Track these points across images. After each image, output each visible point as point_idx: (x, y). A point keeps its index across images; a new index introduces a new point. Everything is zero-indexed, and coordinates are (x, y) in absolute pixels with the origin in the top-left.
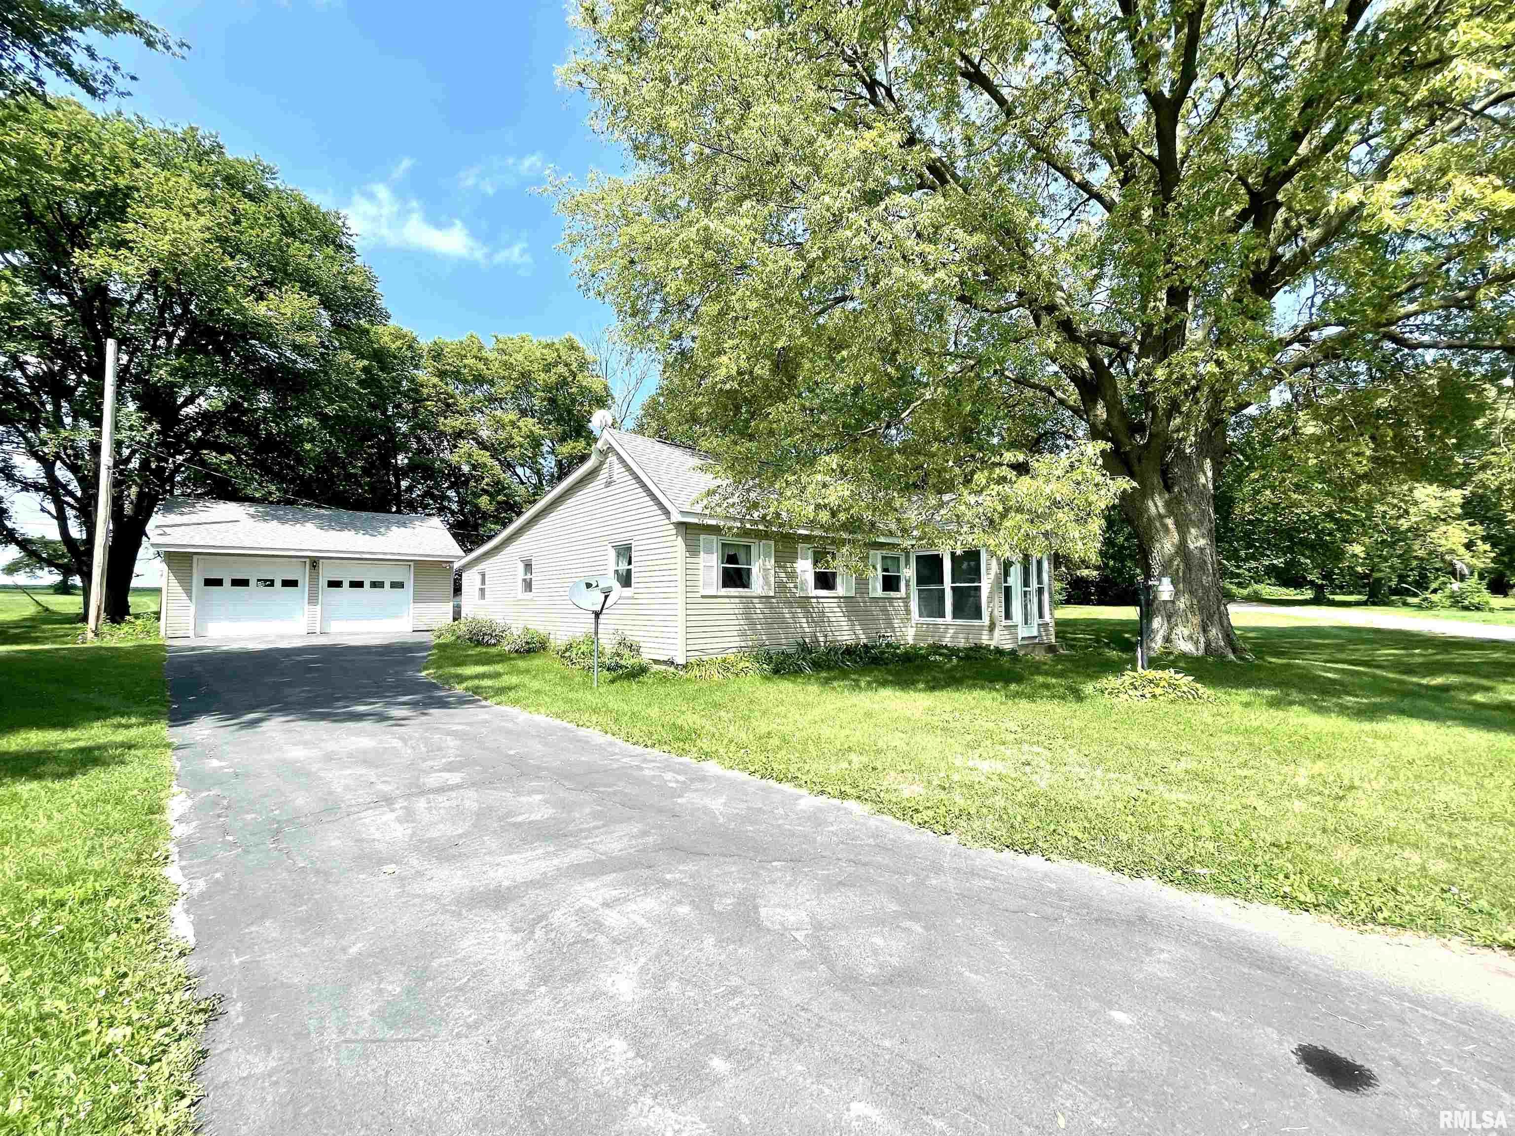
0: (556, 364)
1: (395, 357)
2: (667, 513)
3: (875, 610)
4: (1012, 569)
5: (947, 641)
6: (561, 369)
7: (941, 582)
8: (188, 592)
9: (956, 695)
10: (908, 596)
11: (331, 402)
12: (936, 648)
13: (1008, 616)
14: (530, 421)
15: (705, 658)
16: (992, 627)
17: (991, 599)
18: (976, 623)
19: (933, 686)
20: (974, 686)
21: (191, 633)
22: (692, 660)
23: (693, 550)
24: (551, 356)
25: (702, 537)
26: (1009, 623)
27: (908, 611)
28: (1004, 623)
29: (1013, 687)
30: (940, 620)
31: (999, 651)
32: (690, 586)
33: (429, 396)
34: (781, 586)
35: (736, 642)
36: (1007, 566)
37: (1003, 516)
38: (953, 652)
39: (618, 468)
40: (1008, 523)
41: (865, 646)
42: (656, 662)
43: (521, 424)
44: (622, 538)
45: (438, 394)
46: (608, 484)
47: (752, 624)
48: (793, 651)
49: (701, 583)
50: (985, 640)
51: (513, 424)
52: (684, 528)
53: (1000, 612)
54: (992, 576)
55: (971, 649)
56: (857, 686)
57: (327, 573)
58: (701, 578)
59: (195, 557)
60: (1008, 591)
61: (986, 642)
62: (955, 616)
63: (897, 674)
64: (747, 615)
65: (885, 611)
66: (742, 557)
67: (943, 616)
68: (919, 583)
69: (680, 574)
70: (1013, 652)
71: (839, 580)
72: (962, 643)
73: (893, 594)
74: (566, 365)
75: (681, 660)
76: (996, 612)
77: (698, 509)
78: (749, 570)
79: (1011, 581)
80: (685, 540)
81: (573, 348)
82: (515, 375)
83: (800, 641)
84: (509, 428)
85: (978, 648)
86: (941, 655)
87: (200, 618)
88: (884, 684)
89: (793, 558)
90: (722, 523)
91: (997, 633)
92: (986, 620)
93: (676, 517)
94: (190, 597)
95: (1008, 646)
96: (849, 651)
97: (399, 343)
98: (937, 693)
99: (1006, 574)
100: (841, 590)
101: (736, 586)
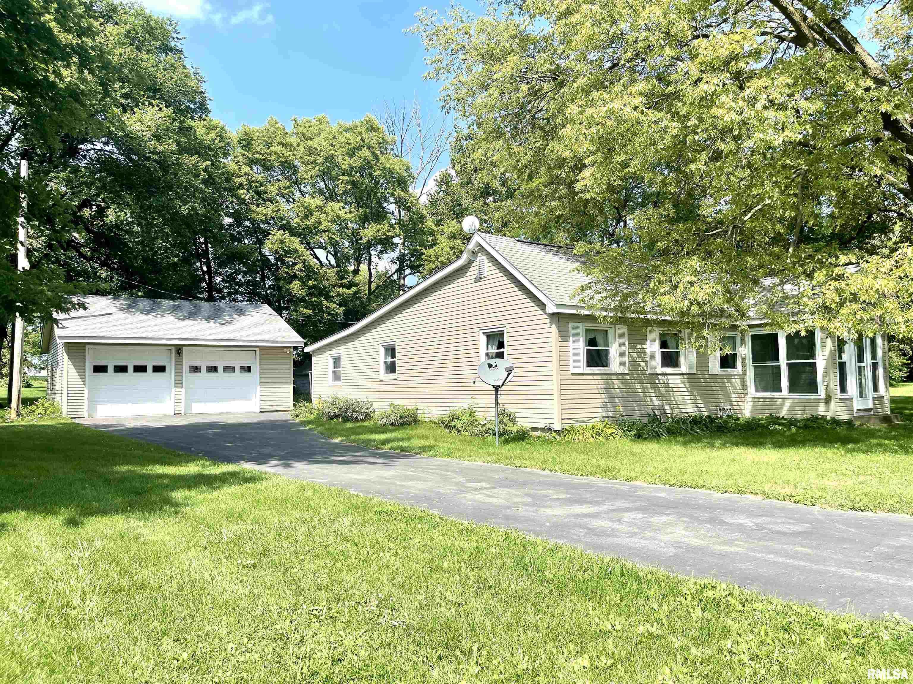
0: (359, 148)
1: (211, 149)
2: (542, 306)
3: (716, 387)
4: (846, 347)
5: (784, 413)
6: (365, 153)
7: (777, 359)
8: (82, 375)
9: (801, 451)
10: (744, 373)
11: (185, 203)
12: (775, 420)
13: (843, 389)
14: (337, 206)
15: (576, 425)
16: (828, 400)
17: (826, 374)
18: (812, 396)
19: (779, 445)
20: (815, 445)
21: (86, 415)
22: (567, 427)
23: (564, 336)
24: (355, 141)
25: (571, 324)
26: (844, 396)
27: (744, 387)
28: (840, 396)
29: (850, 446)
30: (776, 395)
31: (835, 422)
32: (563, 367)
33: (241, 185)
34: (634, 364)
35: (599, 413)
36: (841, 343)
37: (841, 304)
38: (791, 423)
39: (487, 265)
40: (844, 311)
41: (709, 417)
42: (534, 429)
43: (328, 209)
44: (493, 326)
45: (250, 182)
46: (478, 279)
47: (611, 397)
48: (645, 421)
49: (571, 363)
50: (822, 411)
51: (320, 209)
52: (556, 317)
53: (835, 386)
54: (827, 353)
55: (808, 420)
56: (712, 446)
57: (187, 361)
58: (571, 359)
59: (87, 347)
60: (842, 366)
61: (822, 414)
62: (792, 389)
63: (743, 438)
64: (608, 389)
65: (723, 387)
66: (600, 340)
67: (779, 389)
68: (754, 360)
69: (554, 356)
70: (849, 423)
71: (682, 359)
72: (799, 415)
73: (730, 371)
74: (369, 148)
75: (557, 426)
76: (832, 386)
77: (574, 302)
78: (607, 352)
79: (845, 357)
80: (558, 327)
81: (373, 129)
82: (320, 160)
83: (651, 412)
84: (316, 214)
85: (815, 419)
86: (779, 424)
87: (93, 402)
88: (737, 445)
89: (643, 341)
90: (597, 313)
91: (832, 405)
92: (822, 393)
93: (552, 309)
94: (84, 382)
95: (844, 417)
96: (696, 421)
97: (212, 135)
98: (784, 450)
99: (841, 351)
100: (684, 368)
101: (598, 365)
